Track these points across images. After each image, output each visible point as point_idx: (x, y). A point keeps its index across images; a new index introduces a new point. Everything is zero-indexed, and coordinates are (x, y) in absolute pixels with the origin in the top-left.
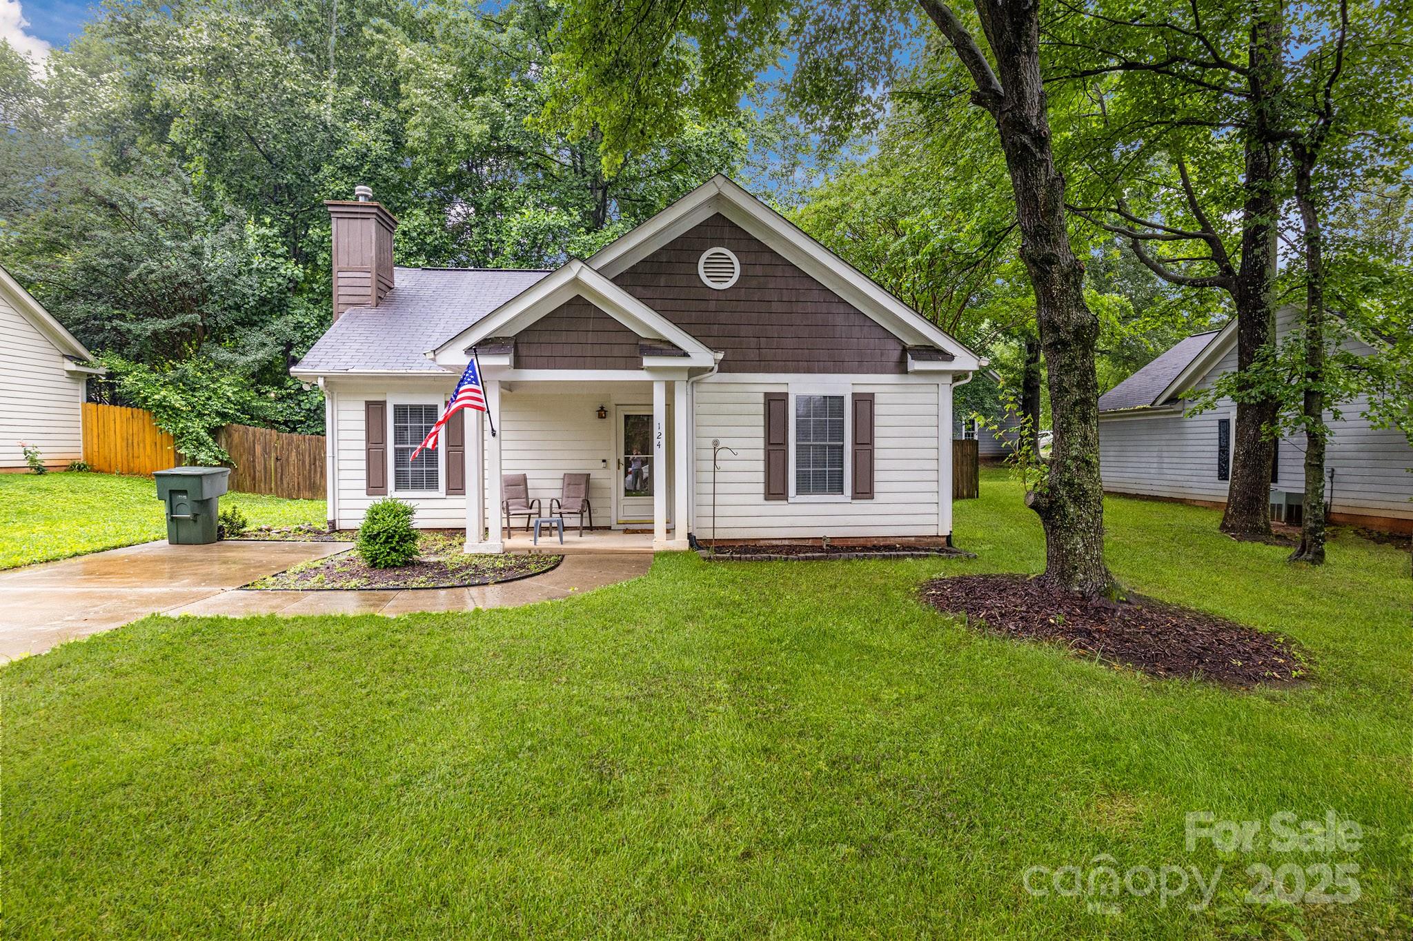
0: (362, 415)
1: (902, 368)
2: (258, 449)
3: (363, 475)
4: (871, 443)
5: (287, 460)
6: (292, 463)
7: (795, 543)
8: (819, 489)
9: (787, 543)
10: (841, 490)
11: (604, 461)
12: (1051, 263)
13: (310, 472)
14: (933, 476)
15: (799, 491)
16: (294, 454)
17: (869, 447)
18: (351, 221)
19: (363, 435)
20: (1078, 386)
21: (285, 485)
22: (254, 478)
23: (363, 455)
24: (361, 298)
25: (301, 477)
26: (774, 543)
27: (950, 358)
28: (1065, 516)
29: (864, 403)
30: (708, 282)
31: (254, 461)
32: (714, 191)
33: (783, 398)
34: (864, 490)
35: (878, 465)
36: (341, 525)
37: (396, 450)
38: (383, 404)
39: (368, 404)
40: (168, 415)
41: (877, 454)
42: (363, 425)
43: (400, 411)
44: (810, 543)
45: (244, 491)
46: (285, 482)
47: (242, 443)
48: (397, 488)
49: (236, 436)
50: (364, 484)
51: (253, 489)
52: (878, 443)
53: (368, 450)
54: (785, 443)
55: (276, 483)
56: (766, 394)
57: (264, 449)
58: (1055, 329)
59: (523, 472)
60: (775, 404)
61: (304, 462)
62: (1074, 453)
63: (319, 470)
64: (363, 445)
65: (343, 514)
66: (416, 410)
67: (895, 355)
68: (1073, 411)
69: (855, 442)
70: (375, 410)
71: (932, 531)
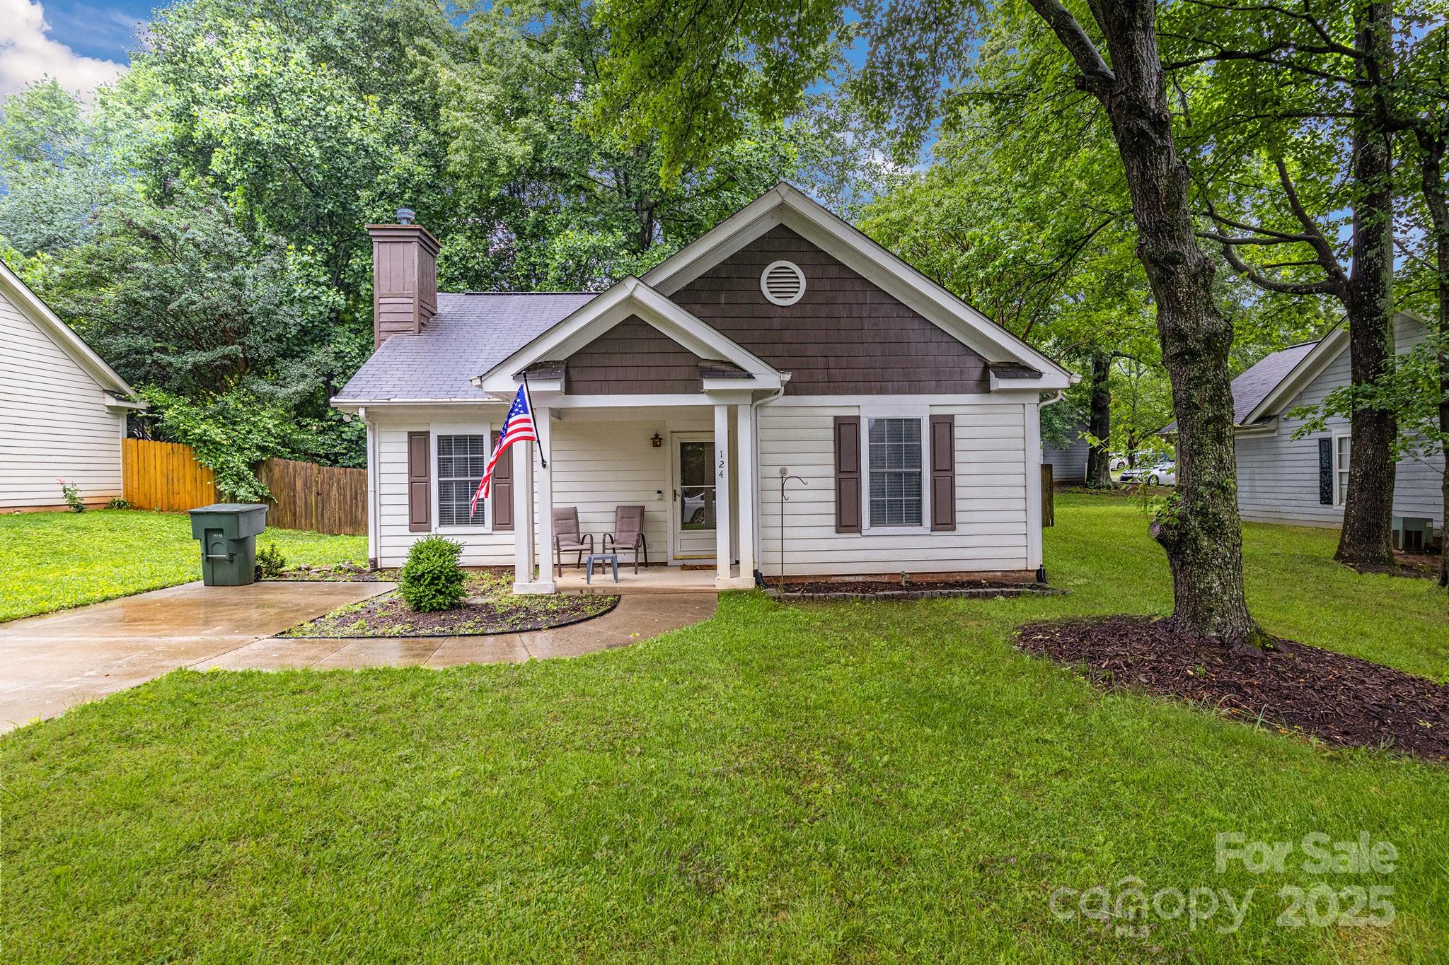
0: (405, 447)
1: (983, 386)
2: (299, 484)
3: (406, 510)
4: (951, 469)
5: (328, 495)
6: (333, 497)
7: (869, 579)
8: (897, 519)
9: (860, 579)
10: (919, 521)
11: (659, 492)
12: (1175, 262)
13: (351, 507)
14: (1021, 505)
15: (874, 522)
16: (335, 488)
17: (949, 474)
18: (393, 246)
19: (405, 468)
20: (1211, 402)
21: (326, 521)
22: (295, 514)
23: (406, 489)
24: (401, 325)
25: (342, 515)
26: (847, 579)
27: (1039, 375)
28: (1197, 550)
29: (943, 426)
30: (772, 298)
31: (294, 496)
32: (777, 201)
33: (855, 422)
34: (945, 521)
35: (959, 493)
36: (384, 563)
37: (440, 483)
38: (426, 435)
39: (411, 435)
40: (208, 449)
41: (959, 481)
42: (405, 457)
43: (445, 442)
44: (886, 579)
45: (284, 528)
46: (326, 518)
47: (283, 478)
48: (441, 523)
49: (276, 471)
50: (406, 520)
51: (294, 525)
52: (959, 469)
53: (411, 483)
54: (858, 470)
55: (317, 518)
56: (836, 418)
57: (305, 484)
58: (1182, 337)
59: (573, 505)
60: (845, 429)
61: (345, 496)
62: (1208, 478)
63: (360, 504)
64: (405, 478)
65: (385, 552)
66: (461, 440)
67: (976, 373)
68: (1205, 430)
69: (934, 469)
70: (418, 441)
71: (1020, 565)
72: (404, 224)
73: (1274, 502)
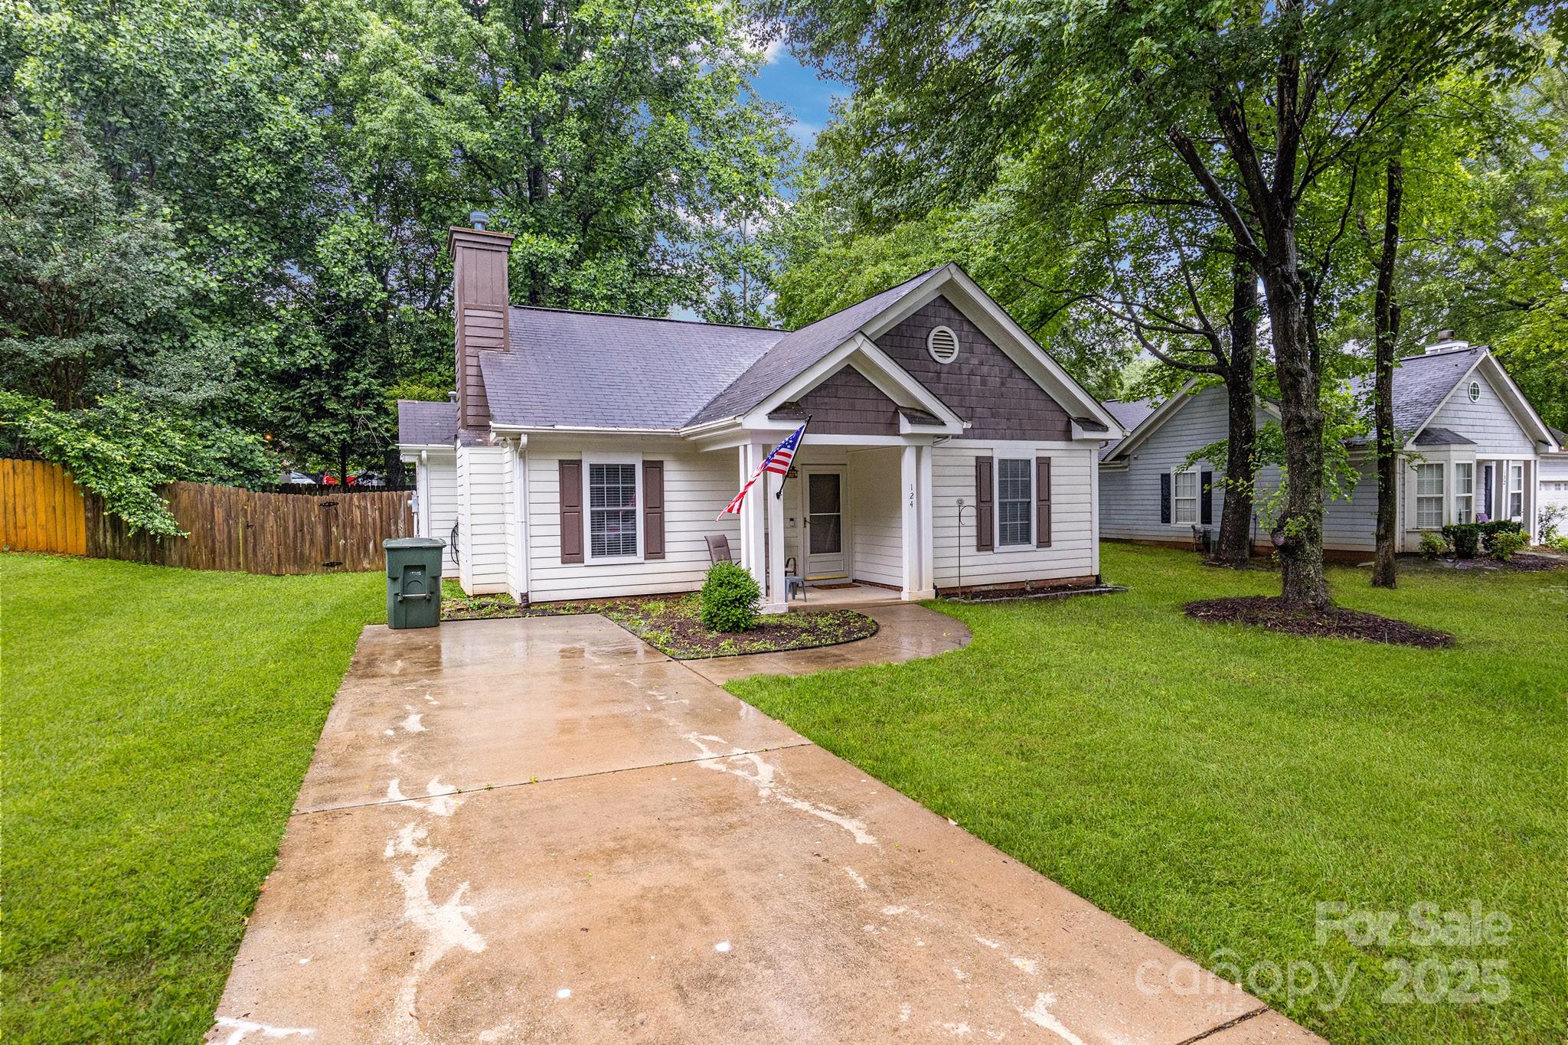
0: (556, 476)
1: (1067, 436)
2: (219, 514)
3: (558, 541)
4: (1049, 500)
5: (262, 527)
6: (268, 529)
7: (997, 588)
8: (1014, 541)
9: (991, 588)
10: (1028, 540)
11: (792, 520)
13: (295, 541)
14: (1087, 526)
15: (1003, 541)
16: (271, 518)
17: (1047, 503)
19: (557, 497)
21: (260, 558)
22: (213, 551)
23: (557, 519)
24: (492, 341)
25: (281, 548)
26: (983, 588)
27: (1105, 429)
29: (1044, 463)
30: (935, 356)
31: (212, 528)
32: (948, 277)
33: (989, 460)
34: (1045, 542)
35: (1054, 517)
36: (534, 598)
37: (592, 513)
38: (579, 463)
39: (561, 462)
40: (97, 470)
41: (1053, 508)
42: (556, 487)
43: (597, 471)
44: (1007, 587)
45: (198, 568)
46: (259, 554)
47: (194, 506)
48: (594, 554)
49: (184, 498)
50: (558, 552)
51: (212, 565)
52: (1053, 499)
53: (563, 513)
54: (991, 500)
55: (246, 556)
56: (977, 457)
57: (228, 515)
59: (721, 533)
60: (983, 465)
61: (286, 529)
62: (1313, 508)
63: (308, 537)
64: (557, 508)
65: (536, 586)
66: (613, 470)
67: (1061, 426)
69: (1039, 500)
70: (569, 470)
71: (1086, 572)
72: (479, 228)
73: (1126, 522)
